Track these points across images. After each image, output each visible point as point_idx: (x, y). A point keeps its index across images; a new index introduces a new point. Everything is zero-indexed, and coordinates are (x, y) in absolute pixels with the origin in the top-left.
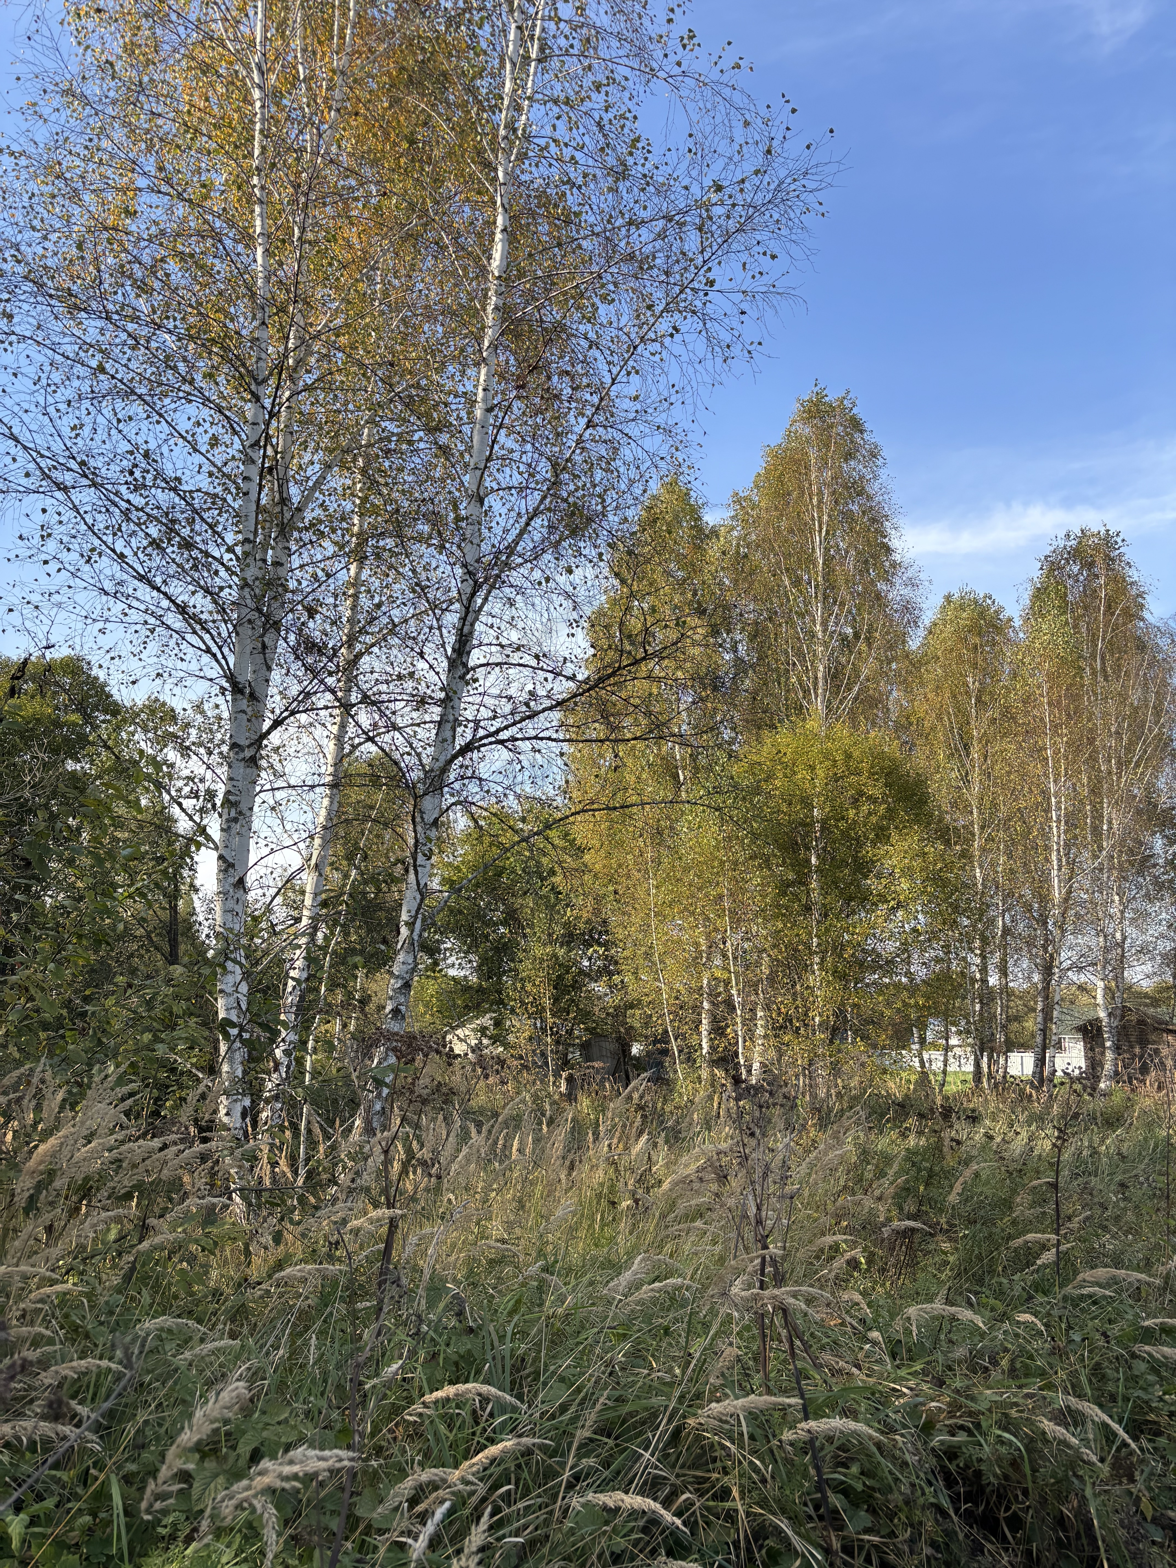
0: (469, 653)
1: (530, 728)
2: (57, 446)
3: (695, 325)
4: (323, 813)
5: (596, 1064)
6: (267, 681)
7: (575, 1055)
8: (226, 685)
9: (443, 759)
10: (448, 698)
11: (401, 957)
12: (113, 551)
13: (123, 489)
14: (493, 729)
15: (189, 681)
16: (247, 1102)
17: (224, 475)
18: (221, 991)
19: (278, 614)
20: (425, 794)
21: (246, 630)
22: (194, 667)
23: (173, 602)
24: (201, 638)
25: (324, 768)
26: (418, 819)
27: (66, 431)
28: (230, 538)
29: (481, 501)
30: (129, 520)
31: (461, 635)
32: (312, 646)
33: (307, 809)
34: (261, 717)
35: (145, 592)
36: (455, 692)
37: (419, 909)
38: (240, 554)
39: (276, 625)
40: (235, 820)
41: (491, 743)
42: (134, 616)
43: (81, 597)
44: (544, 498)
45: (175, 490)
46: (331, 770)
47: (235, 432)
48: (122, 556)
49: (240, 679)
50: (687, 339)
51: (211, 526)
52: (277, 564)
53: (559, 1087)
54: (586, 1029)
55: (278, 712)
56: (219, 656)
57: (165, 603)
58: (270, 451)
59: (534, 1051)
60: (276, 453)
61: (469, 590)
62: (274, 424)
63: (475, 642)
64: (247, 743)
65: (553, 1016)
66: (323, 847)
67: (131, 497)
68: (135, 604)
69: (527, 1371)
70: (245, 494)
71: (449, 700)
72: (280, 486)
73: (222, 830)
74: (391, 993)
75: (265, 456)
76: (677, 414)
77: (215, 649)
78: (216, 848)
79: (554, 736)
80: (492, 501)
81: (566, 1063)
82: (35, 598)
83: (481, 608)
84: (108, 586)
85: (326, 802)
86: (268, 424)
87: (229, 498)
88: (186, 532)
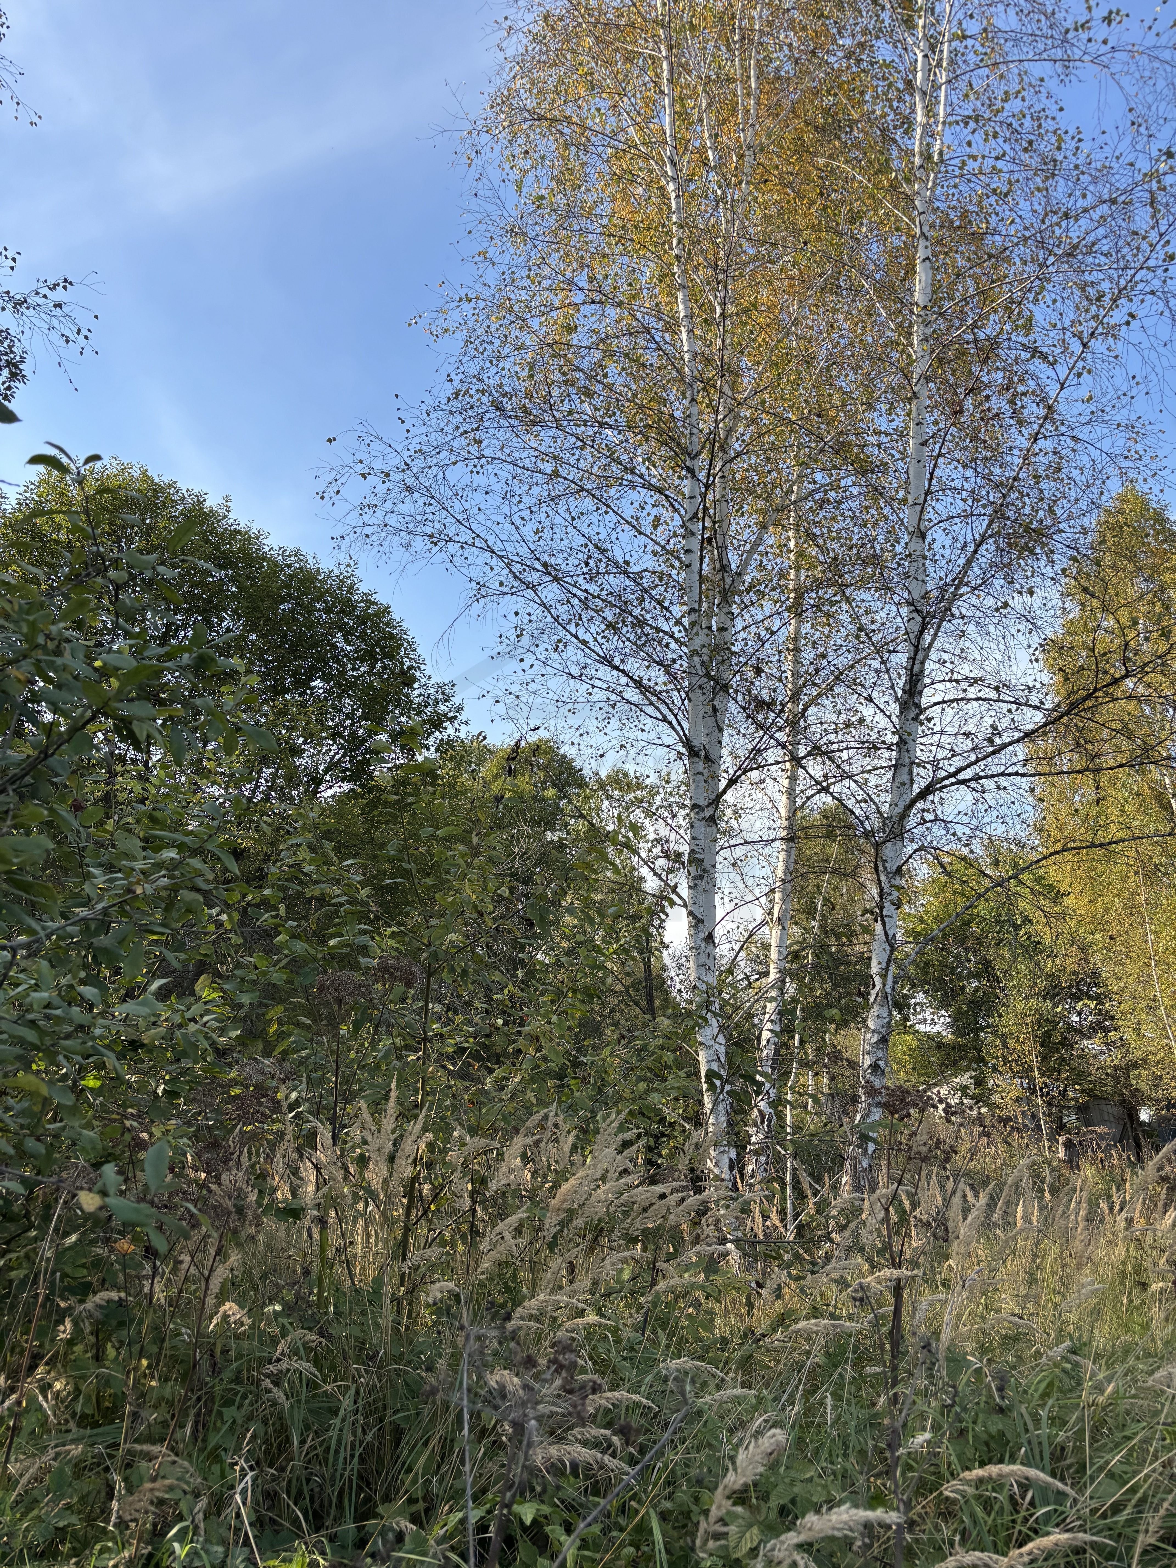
0: (921, 693)
1: (996, 765)
2: (524, 552)
3: (1155, 307)
4: (781, 866)
5: (1099, 1130)
6: (720, 742)
7: (1071, 1119)
8: (683, 750)
9: (901, 805)
10: (902, 742)
11: (875, 1010)
12: (577, 637)
13: (580, 580)
14: (952, 770)
15: (650, 750)
16: (733, 1154)
17: (668, 552)
18: (702, 1044)
19: (726, 675)
20: (885, 842)
21: (697, 695)
22: (653, 736)
23: (631, 678)
24: (657, 708)
25: (778, 823)
26: (881, 868)
27: (530, 537)
28: (677, 610)
29: (923, 536)
30: (587, 607)
31: (912, 675)
32: (760, 704)
33: (765, 864)
34: (716, 777)
35: (605, 673)
36: (909, 734)
37: (889, 961)
38: (686, 624)
39: (725, 688)
40: (701, 877)
41: (952, 784)
42: (599, 695)
43: (553, 683)
44: (991, 523)
45: (625, 573)
46: (785, 823)
47: (676, 510)
48: (584, 643)
49: (695, 743)
50: (1147, 322)
51: (660, 603)
52: (722, 629)
53: (1056, 1152)
54: (1083, 1091)
55: (731, 771)
56: (674, 722)
57: (624, 680)
58: (708, 524)
59: (1023, 1113)
60: (714, 523)
61: (917, 628)
62: (710, 497)
63: (927, 681)
64: (706, 803)
65: (1043, 1074)
66: (784, 900)
67: (586, 586)
68: (598, 683)
69: (1068, 1461)
70: (688, 566)
71: (904, 743)
72: (720, 554)
73: (690, 887)
74: (868, 1048)
75: (704, 528)
76: (1141, 406)
77: (671, 718)
78: (685, 906)
79: (1022, 770)
80: (936, 534)
81: (1061, 1127)
82: (515, 688)
83: (930, 645)
84: (575, 671)
85: (782, 856)
86: (704, 497)
87: (674, 573)
88: (637, 612)
